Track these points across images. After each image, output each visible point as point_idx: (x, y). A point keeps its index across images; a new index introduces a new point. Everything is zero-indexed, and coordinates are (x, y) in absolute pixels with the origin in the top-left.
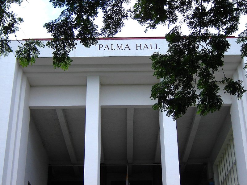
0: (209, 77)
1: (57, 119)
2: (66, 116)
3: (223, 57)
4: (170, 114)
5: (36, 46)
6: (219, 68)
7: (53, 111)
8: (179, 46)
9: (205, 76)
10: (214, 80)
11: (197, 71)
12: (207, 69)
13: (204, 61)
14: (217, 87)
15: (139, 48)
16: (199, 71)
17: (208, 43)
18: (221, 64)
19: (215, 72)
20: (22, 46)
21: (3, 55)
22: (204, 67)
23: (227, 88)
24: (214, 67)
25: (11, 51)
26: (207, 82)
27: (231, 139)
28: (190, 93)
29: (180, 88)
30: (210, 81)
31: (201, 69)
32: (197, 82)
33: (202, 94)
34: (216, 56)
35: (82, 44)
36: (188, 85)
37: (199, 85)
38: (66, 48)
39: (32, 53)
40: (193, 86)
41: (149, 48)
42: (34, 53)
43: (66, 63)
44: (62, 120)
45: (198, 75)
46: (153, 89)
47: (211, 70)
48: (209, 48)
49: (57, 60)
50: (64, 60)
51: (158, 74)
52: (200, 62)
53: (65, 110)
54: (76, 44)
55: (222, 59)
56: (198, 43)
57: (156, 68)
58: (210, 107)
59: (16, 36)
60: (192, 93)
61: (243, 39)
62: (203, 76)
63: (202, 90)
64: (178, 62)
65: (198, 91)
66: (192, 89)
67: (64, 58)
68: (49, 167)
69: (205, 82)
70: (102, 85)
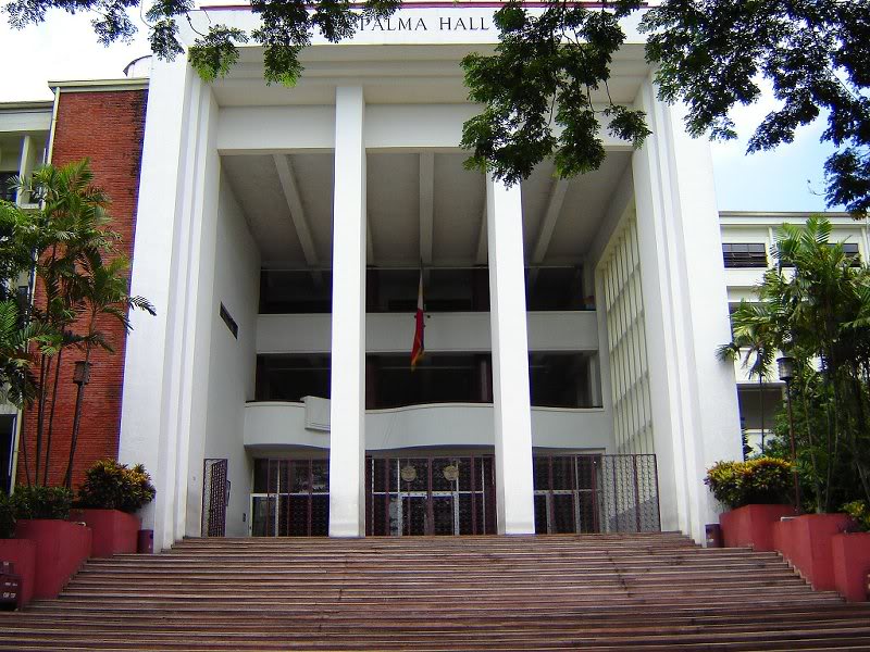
0: (581, 101)
1: (277, 176)
2: (294, 169)
3: (610, 62)
4: (499, 178)
5: (231, 39)
6: (601, 83)
7: (268, 157)
8: (520, 37)
9: (573, 100)
10: (589, 109)
11: (555, 89)
12: (575, 86)
13: (571, 71)
14: (595, 122)
15: (445, 27)
16: (559, 90)
17: (581, 32)
18: (605, 75)
19: (592, 92)
20: (201, 39)
21: (164, 59)
22: (570, 81)
23: (614, 124)
24: (591, 82)
25: (181, 50)
26: (575, 112)
27: (633, 220)
28: (540, 134)
29: (521, 126)
30: (582, 109)
31: (563, 85)
32: (555, 113)
33: (565, 137)
34: (595, 58)
35: (323, 35)
36: (535, 120)
37: (558, 119)
38: (291, 44)
39: (223, 53)
40: (547, 121)
41: (468, 26)
42: (228, 54)
43: (291, 75)
44: (285, 176)
45: (557, 97)
46: (465, 127)
47: (583, 88)
48: (582, 40)
49: (273, 68)
50: (286, 68)
51: (476, 95)
52: (563, 71)
53: (292, 157)
54: (311, 35)
55: (608, 65)
56: (559, 32)
57: (473, 85)
58: (581, 162)
59: (189, 19)
60: (544, 135)
61: (651, 24)
62: (568, 100)
63: (565, 128)
64: (519, 70)
65: (557, 131)
66: (543, 126)
67: (286, 63)
68: (262, 273)
69: (572, 113)
70: (368, 105)
